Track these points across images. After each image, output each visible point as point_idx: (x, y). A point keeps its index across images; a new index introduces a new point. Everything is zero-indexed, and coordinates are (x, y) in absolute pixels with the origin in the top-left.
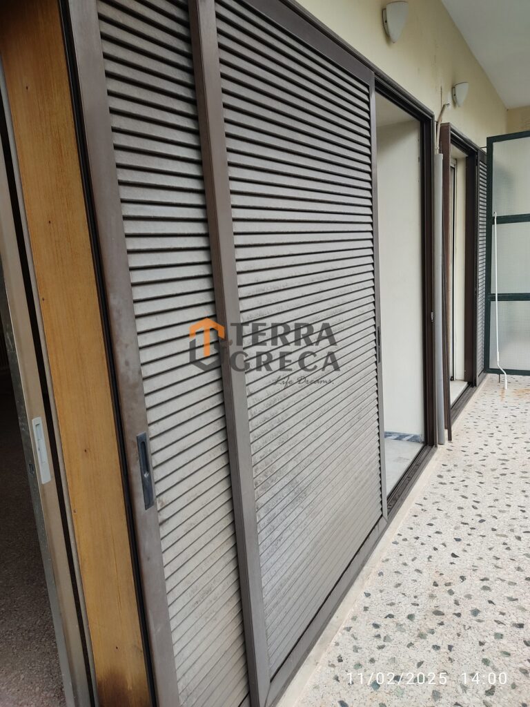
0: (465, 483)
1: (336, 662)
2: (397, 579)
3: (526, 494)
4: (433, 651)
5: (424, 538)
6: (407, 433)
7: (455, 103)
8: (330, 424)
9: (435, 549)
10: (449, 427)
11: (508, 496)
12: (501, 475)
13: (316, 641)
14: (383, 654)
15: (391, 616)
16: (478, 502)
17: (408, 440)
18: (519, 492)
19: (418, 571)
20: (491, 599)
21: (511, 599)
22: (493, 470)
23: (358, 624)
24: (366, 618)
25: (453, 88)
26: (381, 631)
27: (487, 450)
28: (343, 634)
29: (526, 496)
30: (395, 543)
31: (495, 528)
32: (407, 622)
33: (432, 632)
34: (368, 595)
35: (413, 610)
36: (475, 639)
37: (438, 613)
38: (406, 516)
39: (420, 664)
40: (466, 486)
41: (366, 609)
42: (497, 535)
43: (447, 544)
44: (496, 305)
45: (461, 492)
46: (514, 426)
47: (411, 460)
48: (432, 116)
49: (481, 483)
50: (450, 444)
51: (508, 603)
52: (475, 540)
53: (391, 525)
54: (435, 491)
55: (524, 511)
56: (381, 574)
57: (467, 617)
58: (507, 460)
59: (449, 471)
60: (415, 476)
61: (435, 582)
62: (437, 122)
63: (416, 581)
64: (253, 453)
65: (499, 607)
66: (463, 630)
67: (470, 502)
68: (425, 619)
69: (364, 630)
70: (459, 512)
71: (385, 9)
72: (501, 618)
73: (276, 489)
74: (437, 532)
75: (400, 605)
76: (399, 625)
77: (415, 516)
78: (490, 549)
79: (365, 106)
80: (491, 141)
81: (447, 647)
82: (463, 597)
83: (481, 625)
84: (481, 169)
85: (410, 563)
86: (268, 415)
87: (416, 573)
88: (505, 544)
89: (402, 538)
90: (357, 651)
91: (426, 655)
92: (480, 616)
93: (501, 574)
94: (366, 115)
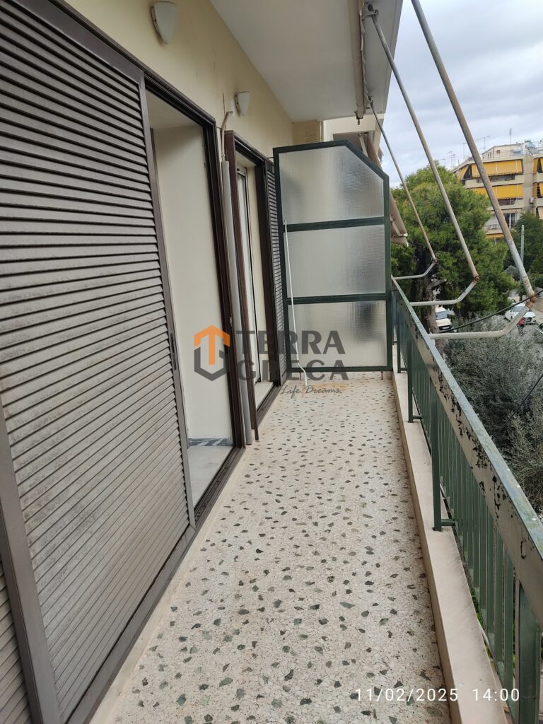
0: (270, 479)
1: (141, 687)
2: (204, 586)
3: (322, 481)
4: (238, 651)
5: (231, 540)
6: (216, 437)
7: (239, 111)
8: (120, 438)
9: (241, 548)
10: (255, 427)
11: (307, 485)
12: (301, 466)
13: (119, 670)
14: (190, 666)
15: (197, 626)
16: (280, 495)
17: (218, 445)
18: (316, 480)
19: (225, 573)
20: (291, 587)
21: (309, 584)
22: (295, 463)
23: (164, 641)
24: (173, 633)
25: (236, 96)
26: (188, 644)
27: (289, 445)
28: (148, 655)
29: (322, 483)
30: (204, 550)
31: (295, 517)
32: (214, 627)
33: (237, 632)
34: (174, 609)
35: (219, 614)
36: (277, 630)
37: (243, 612)
38: (214, 521)
39: (225, 668)
40: (271, 482)
41: (172, 624)
42: (297, 524)
43: (252, 541)
44: (292, 307)
45: (266, 489)
46: (313, 419)
47: (220, 464)
48: (214, 123)
49: (283, 477)
50: (258, 443)
51: (307, 588)
52: (278, 532)
53: (199, 533)
54: (242, 491)
55: (320, 498)
56: (188, 584)
57: (270, 611)
58: (306, 452)
59: (256, 469)
60: (225, 478)
61: (240, 582)
62: (221, 129)
63: (222, 584)
64: (18, 482)
65: (299, 594)
66: (266, 623)
67: (274, 497)
68: (231, 621)
69: (170, 646)
70: (264, 508)
71: (153, 7)
72: (300, 604)
73: (55, 518)
74: (244, 531)
75: (206, 612)
76: (205, 633)
77: (224, 519)
78: (291, 539)
79: (135, 105)
80: (277, 151)
81: (251, 645)
82: (266, 591)
83: (282, 615)
84: (269, 178)
85: (217, 567)
86: (37, 437)
87: (223, 576)
88: (304, 531)
89: (210, 543)
90: (163, 670)
91: (231, 657)
92: (281, 607)
93: (301, 561)
94: (137, 115)
